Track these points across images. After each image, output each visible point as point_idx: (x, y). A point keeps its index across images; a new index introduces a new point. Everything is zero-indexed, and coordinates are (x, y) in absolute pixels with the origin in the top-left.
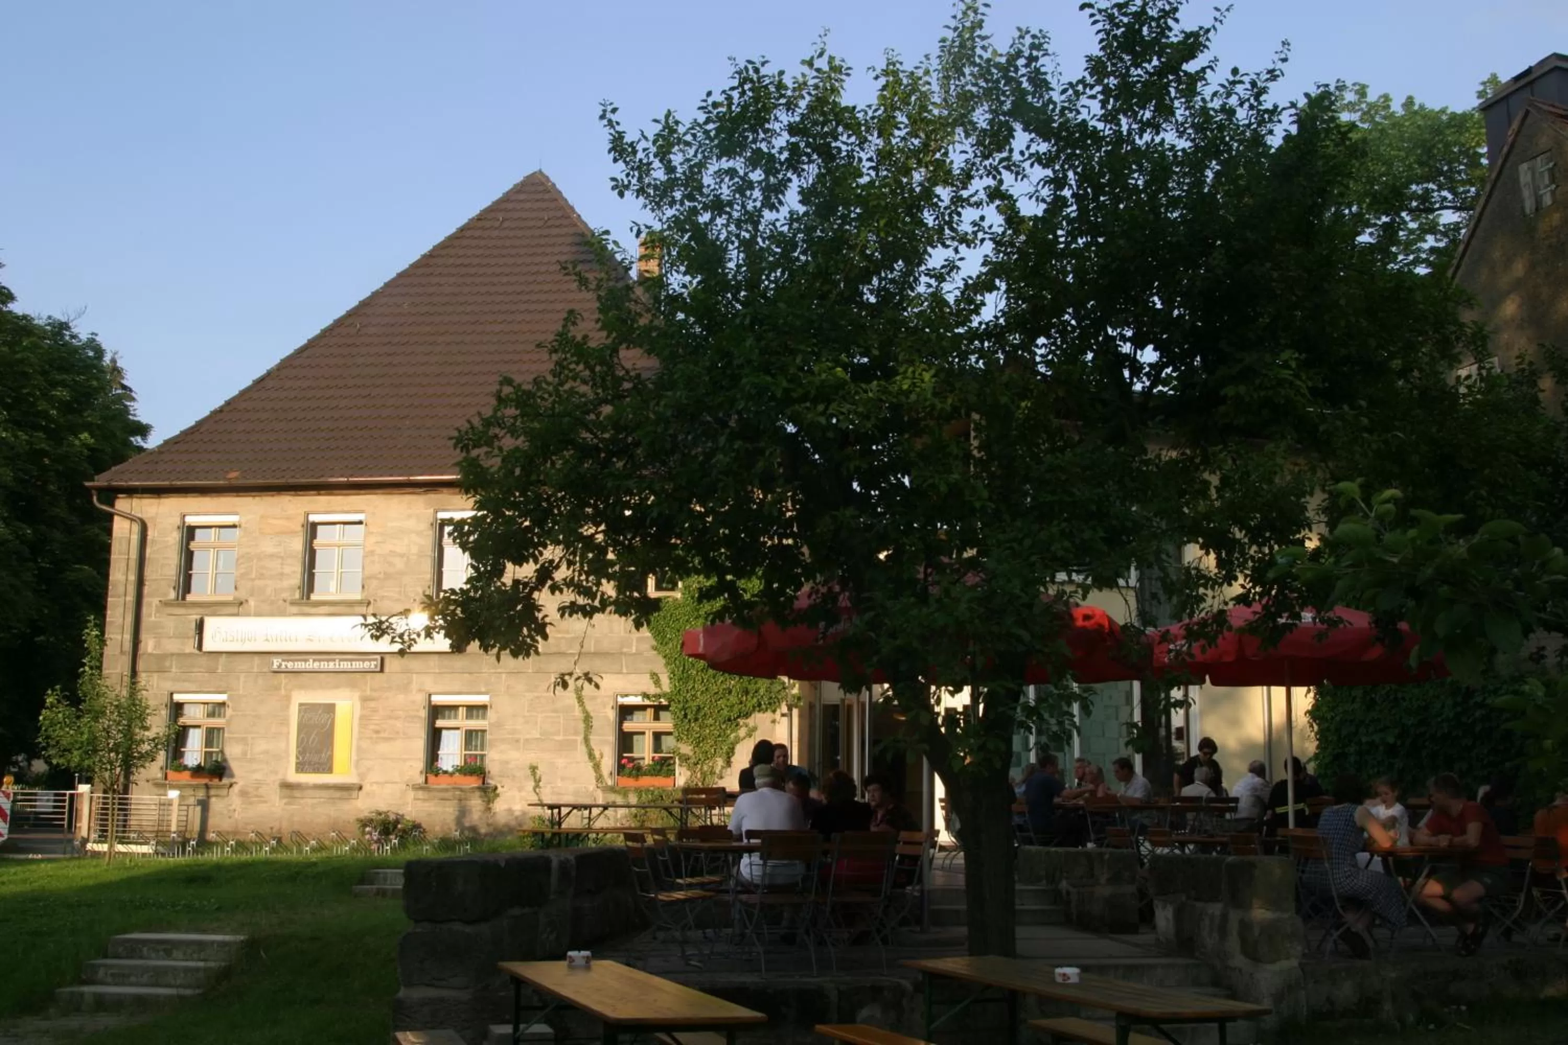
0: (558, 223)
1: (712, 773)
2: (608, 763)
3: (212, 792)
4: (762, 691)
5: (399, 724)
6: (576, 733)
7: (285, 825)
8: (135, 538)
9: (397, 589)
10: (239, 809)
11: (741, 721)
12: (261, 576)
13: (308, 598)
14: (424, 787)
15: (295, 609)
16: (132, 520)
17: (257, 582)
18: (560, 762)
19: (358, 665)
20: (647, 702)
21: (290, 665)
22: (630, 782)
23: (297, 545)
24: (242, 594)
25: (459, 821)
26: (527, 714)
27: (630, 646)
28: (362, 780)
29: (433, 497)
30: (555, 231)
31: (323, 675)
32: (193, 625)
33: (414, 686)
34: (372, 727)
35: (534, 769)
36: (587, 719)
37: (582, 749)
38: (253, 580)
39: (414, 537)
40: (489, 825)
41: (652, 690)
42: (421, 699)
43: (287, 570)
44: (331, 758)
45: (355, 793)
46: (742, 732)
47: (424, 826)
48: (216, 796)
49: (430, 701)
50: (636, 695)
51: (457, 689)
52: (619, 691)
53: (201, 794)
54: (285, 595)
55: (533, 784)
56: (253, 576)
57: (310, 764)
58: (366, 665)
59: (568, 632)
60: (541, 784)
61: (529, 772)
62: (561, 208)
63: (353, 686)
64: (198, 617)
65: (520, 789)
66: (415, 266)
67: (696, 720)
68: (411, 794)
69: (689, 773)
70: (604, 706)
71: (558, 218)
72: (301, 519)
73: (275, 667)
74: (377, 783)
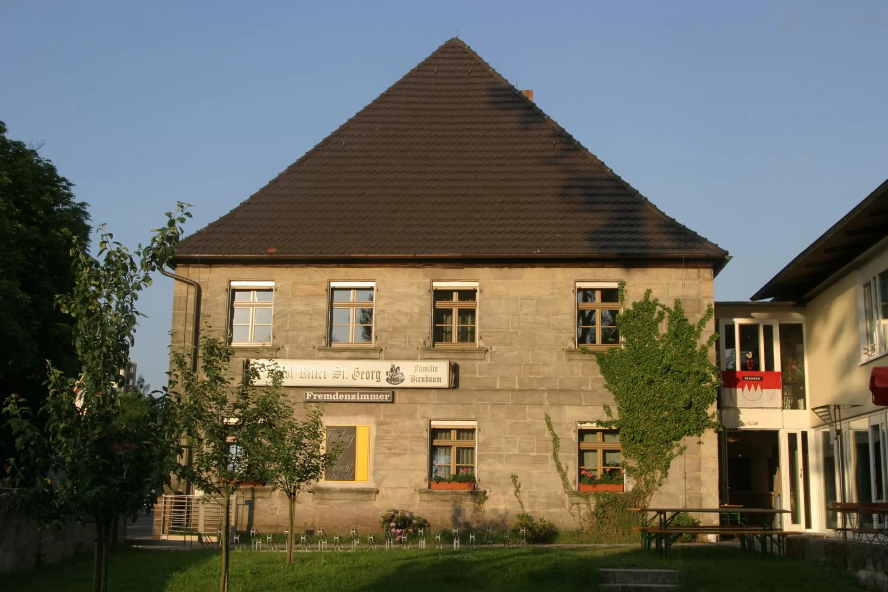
0: (479, 74)
1: (654, 482)
2: (572, 474)
3: (257, 495)
4: (691, 420)
5: (407, 443)
6: (547, 451)
7: (317, 520)
8: (192, 297)
9: (404, 340)
10: (279, 508)
11: (674, 443)
12: (294, 329)
13: (330, 345)
14: (429, 491)
15: (322, 354)
16: (189, 284)
17: (290, 333)
18: (535, 472)
19: (375, 397)
20: (601, 428)
21: (320, 397)
22: (590, 488)
23: (323, 304)
24: (279, 342)
25: (455, 519)
26: (508, 436)
27: (587, 385)
28: (379, 486)
29: (429, 270)
30: (477, 80)
31: (345, 405)
32: (241, 365)
33: (418, 414)
34: (385, 445)
35: (514, 478)
36: (556, 440)
37: (552, 463)
38: (288, 331)
39: (415, 300)
40: (479, 522)
41: (605, 418)
42: (423, 423)
43: (315, 324)
44: (353, 469)
45: (373, 496)
46: (675, 451)
47: (429, 521)
48: (262, 498)
49: (430, 425)
50: (592, 423)
51: (452, 416)
52: (579, 419)
53: (248, 496)
54: (314, 343)
55: (514, 489)
56: (288, 328)
57: (336, 473)
58: (381, 397)
59: (538, 373)
60: (520, 489)
61: (511, 480)
62: (479, 64)
63: (370, 413)
64: (245, 359)
65: (504, 493)
66: (376, 102)
67: (641, 441)
68: (418, 497)
69: (635, 482)
70: (568, 430)
71: (478, 71)
72: (326, 285)
73: (308, 398)
74: (390, 488)
